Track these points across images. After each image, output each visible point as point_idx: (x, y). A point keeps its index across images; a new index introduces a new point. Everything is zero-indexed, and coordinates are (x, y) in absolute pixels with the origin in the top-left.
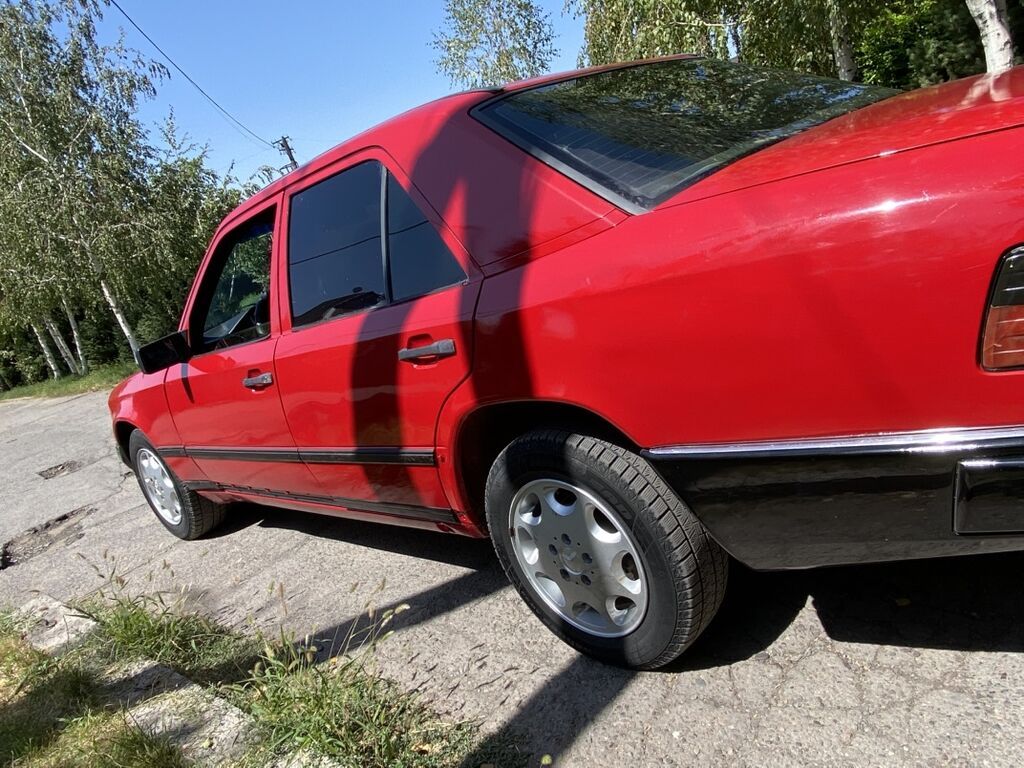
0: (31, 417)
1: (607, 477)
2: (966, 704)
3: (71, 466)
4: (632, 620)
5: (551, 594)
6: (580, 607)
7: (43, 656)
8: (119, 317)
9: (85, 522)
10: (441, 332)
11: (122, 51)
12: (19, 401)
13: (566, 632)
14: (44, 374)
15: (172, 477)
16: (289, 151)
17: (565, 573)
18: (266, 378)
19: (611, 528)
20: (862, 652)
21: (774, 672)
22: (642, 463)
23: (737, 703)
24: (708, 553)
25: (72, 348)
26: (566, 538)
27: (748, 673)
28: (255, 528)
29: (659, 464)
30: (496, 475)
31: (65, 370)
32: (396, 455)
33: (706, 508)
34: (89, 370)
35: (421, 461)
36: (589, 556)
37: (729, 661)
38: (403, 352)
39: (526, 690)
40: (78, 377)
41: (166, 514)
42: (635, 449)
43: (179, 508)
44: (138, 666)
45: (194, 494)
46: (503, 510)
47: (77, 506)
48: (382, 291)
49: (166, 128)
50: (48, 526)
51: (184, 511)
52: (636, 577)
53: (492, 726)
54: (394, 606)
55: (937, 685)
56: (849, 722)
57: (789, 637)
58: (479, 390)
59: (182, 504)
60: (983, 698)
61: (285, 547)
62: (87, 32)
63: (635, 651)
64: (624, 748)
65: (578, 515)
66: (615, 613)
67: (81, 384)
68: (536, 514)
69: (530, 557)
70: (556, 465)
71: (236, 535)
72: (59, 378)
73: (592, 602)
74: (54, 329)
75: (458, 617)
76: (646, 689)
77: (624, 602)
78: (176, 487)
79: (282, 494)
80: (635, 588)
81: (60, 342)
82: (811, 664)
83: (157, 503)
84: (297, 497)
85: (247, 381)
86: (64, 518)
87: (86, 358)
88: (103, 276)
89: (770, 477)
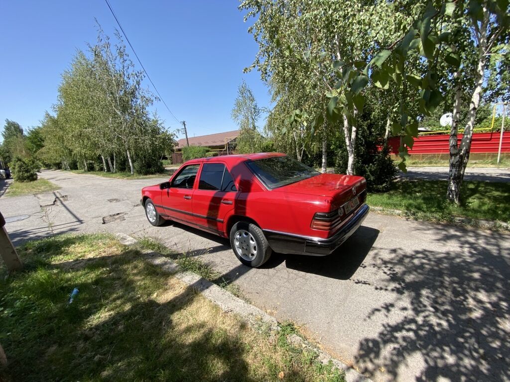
0: (98, 182)
1: (255, 232)
2: (304, 280)
3: (117, 200)
4: (254, 258)
5: (240, 252)
6: (244, 255)
7: (125, 246)
8: (130, 160)
9: (125, 216)
10: (231, 200)
11: (148, 91)
12: (93, 175)
13: (241, 259)
14: (101, 169)
15: (156, 211)
16: (185, 125)
17: (243, 248)
18: (190, 197)
19: (253, 241)
20: (291, 270)
21: (276, 271)
22: (261, 231)
23: (268, 275)
24: (269, 248)
25: (113, 164)
26: (245, 241)
27: (271, 271)
28: (171, 226)
29: (263, 231)
30: (235, 227)
31: (109, 170)
32: (215, 219)
33: (270, 241)
34: (116, 172)
35: (220, 221)
36: (248, 245)
37: (268, 268)
38: (222, 201)
39: (231, 268)
40: (113, 173)
41: (151, 219)
42: (260, 228)
43: (155, 218)
44: (150, 251)
45: (160, 216)
46: (234, 234)
47: (122, 212)
48: (220, 189)
49: (154, 114)
50: (114, 215)
51: (156, 219)
52: (255, 250)
53: (224, 273)
54: (210, 248)
55: (301, 277)
56: (285, 280)
57: (280, 266)
58: (236, 212)
59: (157, 218)
60: (306, 280)
61: (179, 232)
62: (138, 83)
63: (253, 264)
64: (247, 279)
65: (248, 238)
66: (250, 256)
67: (114, 175)
68: (240, 236)
69: (237, 244)
70: (246, 228)
71: (167, 227)
72: (107, 172)
73: (247, 254)
74: (109, 159)
75: (219, 253)
76: (253, 271)
77: (253, 255)
78: (156, 214)
79: (184, 221)
80: (255, 252)
81: (110, 162)
82: (282, 271)
83: (149, 216)
84: (188, 222)
85: (184, 197)
86: (118, 214)
87: (116, 168)
88: (129, 149)
89: (283, 238)
